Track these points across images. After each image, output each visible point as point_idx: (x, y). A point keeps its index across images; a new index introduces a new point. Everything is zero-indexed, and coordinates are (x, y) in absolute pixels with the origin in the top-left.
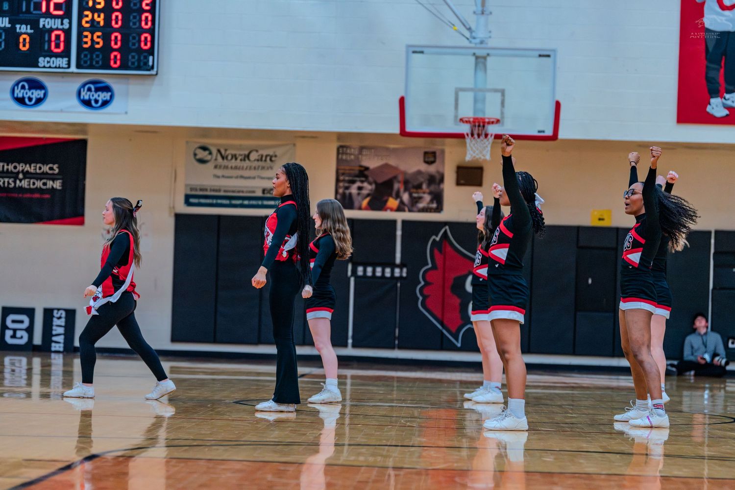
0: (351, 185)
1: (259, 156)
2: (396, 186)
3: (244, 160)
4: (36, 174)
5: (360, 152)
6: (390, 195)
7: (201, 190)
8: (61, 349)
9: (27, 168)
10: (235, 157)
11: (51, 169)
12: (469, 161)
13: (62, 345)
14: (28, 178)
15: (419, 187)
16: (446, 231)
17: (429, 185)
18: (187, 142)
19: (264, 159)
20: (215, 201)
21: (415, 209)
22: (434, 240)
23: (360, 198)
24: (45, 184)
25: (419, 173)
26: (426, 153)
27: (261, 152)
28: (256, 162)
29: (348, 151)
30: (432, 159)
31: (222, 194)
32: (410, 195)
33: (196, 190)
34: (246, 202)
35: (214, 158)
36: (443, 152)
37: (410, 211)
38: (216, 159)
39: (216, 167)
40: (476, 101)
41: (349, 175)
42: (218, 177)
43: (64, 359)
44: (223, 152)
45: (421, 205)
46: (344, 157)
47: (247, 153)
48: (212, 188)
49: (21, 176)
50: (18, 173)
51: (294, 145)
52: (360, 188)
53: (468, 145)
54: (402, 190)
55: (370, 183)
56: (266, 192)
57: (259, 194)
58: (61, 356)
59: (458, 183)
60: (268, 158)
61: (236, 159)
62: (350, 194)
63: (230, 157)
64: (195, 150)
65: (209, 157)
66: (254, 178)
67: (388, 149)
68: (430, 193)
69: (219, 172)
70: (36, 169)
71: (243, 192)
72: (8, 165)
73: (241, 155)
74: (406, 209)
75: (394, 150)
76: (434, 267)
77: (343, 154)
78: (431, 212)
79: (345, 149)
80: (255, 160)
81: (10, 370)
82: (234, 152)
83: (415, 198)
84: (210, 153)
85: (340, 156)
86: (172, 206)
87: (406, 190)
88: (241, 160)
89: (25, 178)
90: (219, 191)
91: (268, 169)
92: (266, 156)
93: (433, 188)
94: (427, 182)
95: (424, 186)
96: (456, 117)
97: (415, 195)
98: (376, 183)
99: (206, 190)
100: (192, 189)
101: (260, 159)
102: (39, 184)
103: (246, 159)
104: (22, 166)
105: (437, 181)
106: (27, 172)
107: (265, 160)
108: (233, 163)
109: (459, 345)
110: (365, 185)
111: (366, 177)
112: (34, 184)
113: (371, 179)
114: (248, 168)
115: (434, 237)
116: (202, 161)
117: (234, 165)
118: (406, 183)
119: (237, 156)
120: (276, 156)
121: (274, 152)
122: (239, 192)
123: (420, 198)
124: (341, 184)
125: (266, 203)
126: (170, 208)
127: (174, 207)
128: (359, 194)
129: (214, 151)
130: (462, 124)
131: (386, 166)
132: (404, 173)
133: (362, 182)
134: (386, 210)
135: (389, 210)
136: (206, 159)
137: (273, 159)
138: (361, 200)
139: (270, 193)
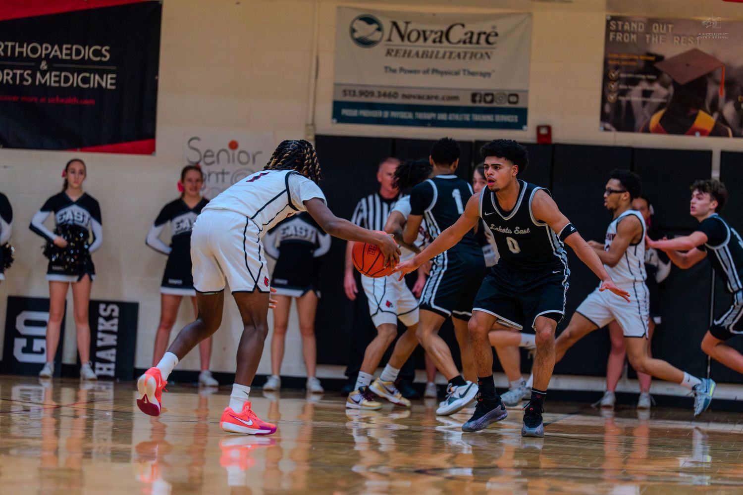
0: (630, 87)
1: (466, 34)
2: (712, 90)
3: (440, 42)
4: (71, 61)
5: (648, 30)
6: (701, 106)
7: (362, 93)
8: (112, 373)
9: (55, 51)
10: (423, 35)
11: (97, 53)
13: (112, 366)
14: (56, 70)
18: (339, 8)
19: (475, 39)
20: (386, 114)
23: (646, 111)
24: (86, 80)
27: (469, 28)
28: (461, 45)
29: (627, 27)
31: (400, 101)
33: (353, 93)
34: (442, 117)
35: (386, 37)
38: (389, 40)
39: (389, 53)
41: (627, 70)
42: (394, 71)
43: (115, 390)
44: (402, 26)
46: (618, 37)
47: (444, 29)
48: (382, 91)
49: (44, 66)
50: (40, 59)
51: (530, 15)
52: (646, 94)
54: (722, 97)
55: (665, 85)
56: (478, 98)
57: (466, 102)
58: (111, 384)
60: (483, 37)
61: (425, 39)
62: (629, 103)
63: (414, 36)
64: (354, 21)
65: (377, 36)
66: (457, 73)
67: (700, 22)
69: (395, 62)
70: (71, 55)
71: (436, 98)
72: (21, 46)
73: (436, 33)
74: (730, 131)
77: (617, 31)
79: (620, 23)
80: (459, 42)
81: (21, 408)
82: (421, 27)
84: (379, 29)
85: (612, 36)
86: (310, 122)
88: (434, 41)
89: (50, 69)
90: (395, 95)
91: (482, 57)
92: (479, 34)
98: (675, 84)
99: (372, 94)
100: (345, 93)
101: (469, 40)
102: (76, 80)
103: (444, 39)
104: (47, 49)
106: (56, 57)
107: (478, 43)
108: (420, 46)
110: (656, 87)
112: (67, 79)
113: (666, 77)
114: (448, 55)
116: (364, 42)
117: (421, 50)
118: (730, 84)
119: (428, 34)
120: (496, 35)
121: (494, 27)
122: (429, 98)
124: (613, 86)
125: (477, 117)
126: (307, 125)
127: (313, 124)
128: (644, 103)
129: (387, 25)
131: (695, 53)
132: (727, 68)
133: (651, 82)
134: (693, 134)
135: (698, 134)
136: (371, 38)
137: (491, 39)
138: (648, 115)
139: (485, 102)
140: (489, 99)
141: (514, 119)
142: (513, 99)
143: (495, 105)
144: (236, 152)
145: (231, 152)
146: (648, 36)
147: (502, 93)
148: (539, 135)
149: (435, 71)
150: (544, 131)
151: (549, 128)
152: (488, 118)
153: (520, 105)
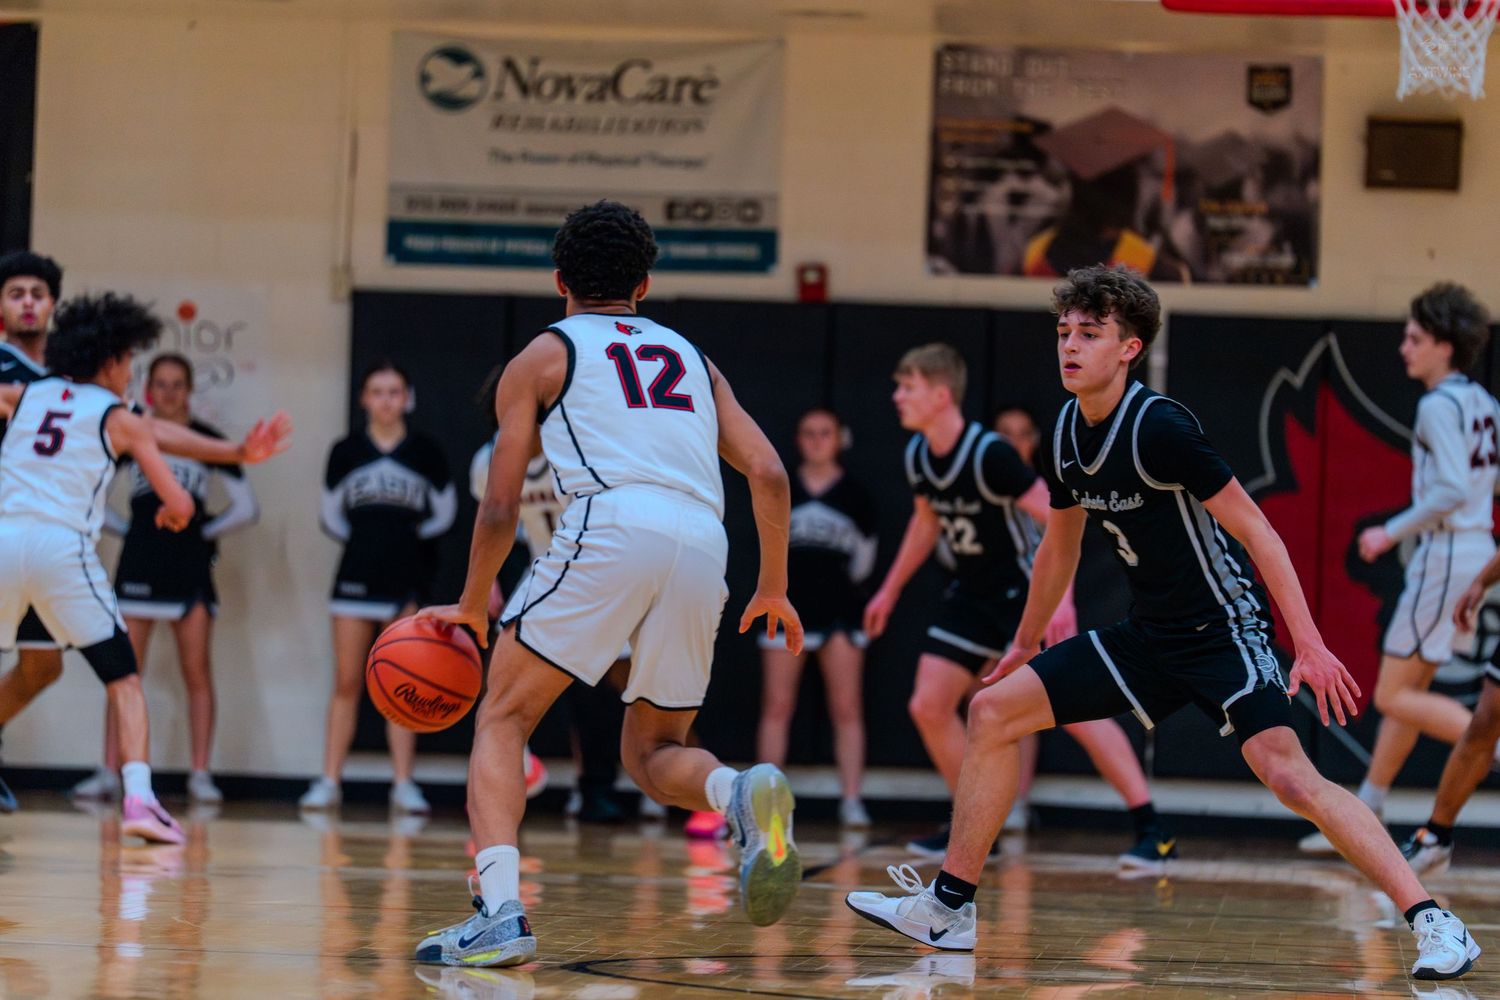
0: (983, 185)
1: (653, 81)
2: (1149, 189)
5: (1019, 70)
6: (1126, 222)
7: (446, 204)
10: (566, 85)
12: (1406, 98)
15: (1230, 192)
16: (1327, 353)
17: (1267, 184)
18: (395, 35)
20: (494, 246)
21: (1216, 273)
22: (1286, 385)
23: (1017, 234)
25: (1231, 141)
26: (1254, 71)
27: (660, 69)
28: (643, 105)
29: (976, 65)
30: (1277, 93)
31: (520, 218)
32: (1200, 222)
33: (427, 204)
35: (492, 89)
36: (1316, 66)
37: (1198, 279)
38: (499, 95)
39: (498, 122)
41: (979, 151)
42: (507, 158)
44: (524, 67)
45: (1237, 260)
46: (961, 86)
47: (609, 70)
48: (487, 198)
51: (781, 43)
52: (1017, 199)
53: (1405, 41)
54: (1168, 204)
55: (1053, 181)
56: (678, 211)
57: (657, 219)
59: (1373, 180)
60: (687, 90)
61: (572, 93)
63: (548, 88)
64: (426, 59)
65: (472, 88)
66: (635, 162)
67: (1117, 56)
68: (1271, 216)
69: (511, 141)
74: (1185, 273)
75: (1141, 59)
76: (1287, 483)
77: (956, 73)
78: (1272, 282)
79: (962, 58)
82: (563, 69)
83: (1215, 233)
84: (479, 74)
85: (945, 82)
86: (340, 260)
87: (1182, 204)
90: (511, 207)
91: (686, 128)
92: (682, 82)
93: (1280, 197)
94: (1259, 175)
95: (1250, 191)
97: (1216, 223)
99: (462, 205)
100: (412, 203)
101: (659, 96)
103: (609, 94)
105: (1297, 172)
107: (677, 99)
108: (561, 108)
110: (1037, 185)
111: (1040, 158)
113: (1056, 165)
114: (615, 126)
115: (1283, 374)
116: (448, 102)
117: (563, 116)
118: (1183, 178)
119: (576, 82)
120: (713, 83)
121: (709, 68)
123: (1234, 234)
124: (950, 184)
125: (677, 250)
126: (334, 269)
127: (348, 268)
128: (1013, 219)
129: (493, 66)
133: (1024, 174)
136: (463, 93)
137: (705, 92)
138: (1020, 241)
139: (696, 218)
140: (700, 212)
141: (749, 252)
142: (749, 212)
143: (714, 224)
144: (193, 325)
145: (181, 326)
146: (1018, 84)
147: (726, 202)
148: (804, 287)
149: (593, 158)
150: (812, 277)
151: (822, 270)
152: (699, 251)
153: (764, 224)
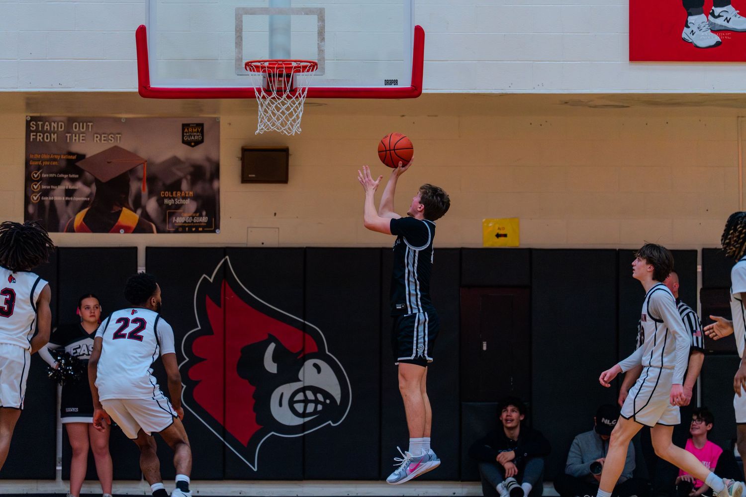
0: (52, 186)
2: (134, 186)
5: (68, 129)
6: (124, 204)
15: (175, 186)
16: (225, 265)
17: (193, 183)
22: (205, 282)
23: (70, 210)
25: (175, 161)
26: (185, 126)
29: (47, 127)
30: (197, 137)
32: (160, 202)
36: (216, 123)
40: (272, 31)
41: (50, 170)
45: (179, 220)
46: (39, 138)
52: (69, 193)
53: (260, 108)
54: (145, 194)
55: (87, 184)
59: (245, 179)
62: (52, 202)
67: (120, 119)
68: (195, 198)
75: (129, 123)
76: (207, 330)
77: (37, 131)
78: (197, 231)
79: (40, 123)
83: (168, 207)
85: (32, 136)
87: (151, 193)
93: (199, 188)
94: (189, 177)
95: (185, 185)
96: (239, 59)
98: (97, 181)
105: (208, 175)
109: (255, 470)
110: (79, 185)
113: (88, 176)
115: (204, 277)
118: (152, 180)
124: (36, 187)
128: (67, 202)
130: (249, 72)
131: (116, 150)
132: (149, 163)
133: (73, 181)
134: (117, 231)
135: (122, 231)
138: (71, 213)
